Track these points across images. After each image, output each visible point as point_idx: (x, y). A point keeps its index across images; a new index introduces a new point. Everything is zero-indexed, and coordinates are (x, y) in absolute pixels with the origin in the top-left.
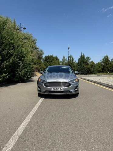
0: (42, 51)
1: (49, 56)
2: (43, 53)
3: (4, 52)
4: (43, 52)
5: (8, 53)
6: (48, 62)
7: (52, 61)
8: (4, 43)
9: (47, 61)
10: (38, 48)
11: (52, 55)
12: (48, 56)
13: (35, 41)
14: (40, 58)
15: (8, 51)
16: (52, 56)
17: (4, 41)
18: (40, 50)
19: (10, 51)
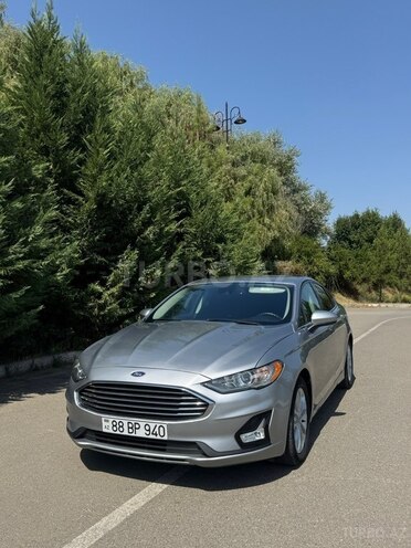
0: (322, 198)
1: (357, 216)
2: (328, 207)
3: (147, 232)
4: (328, 199)
5: (160, 236)
6: (351, 242)
7: (370, 240)
8: (149, 200)
9: (346, 239)
10: (305, 189)
11: (372, 209)
12: (351, 214)
13: (290, 159)
14: (311, 230)
15: (161, 229)
16: (375, 214)
17: (150, 194)
18: (312, 193)
19: (166, 229)
